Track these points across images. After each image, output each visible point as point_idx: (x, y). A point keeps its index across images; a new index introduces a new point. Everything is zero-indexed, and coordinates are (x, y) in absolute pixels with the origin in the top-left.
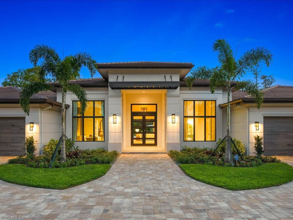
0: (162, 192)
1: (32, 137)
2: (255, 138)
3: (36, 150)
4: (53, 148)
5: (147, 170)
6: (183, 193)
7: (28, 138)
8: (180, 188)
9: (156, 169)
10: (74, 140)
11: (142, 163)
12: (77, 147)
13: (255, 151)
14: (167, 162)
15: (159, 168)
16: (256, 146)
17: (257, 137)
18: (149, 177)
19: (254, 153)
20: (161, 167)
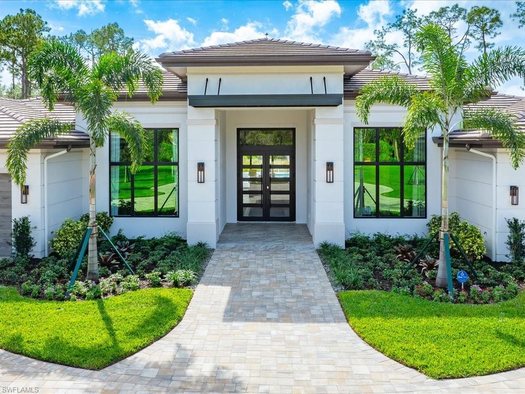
0: (292, 383)
1: (27, 218)
2: (510, 224)
3: (35, 245)
4: (70, 241)
5: (268, 307)
6: (334, 385)
7: (18, 220)
8: (331, 368)
9: (288, 305)
10: (113, 214)
11: (258, 282)
12: (120, 230)
13: (508, 252)
14: (313, 279)
15: (294, 300)
16: (512, 240)
17: (513, 221)
18: (270, 333)
19: (507, 256)
20: (298, 297)
